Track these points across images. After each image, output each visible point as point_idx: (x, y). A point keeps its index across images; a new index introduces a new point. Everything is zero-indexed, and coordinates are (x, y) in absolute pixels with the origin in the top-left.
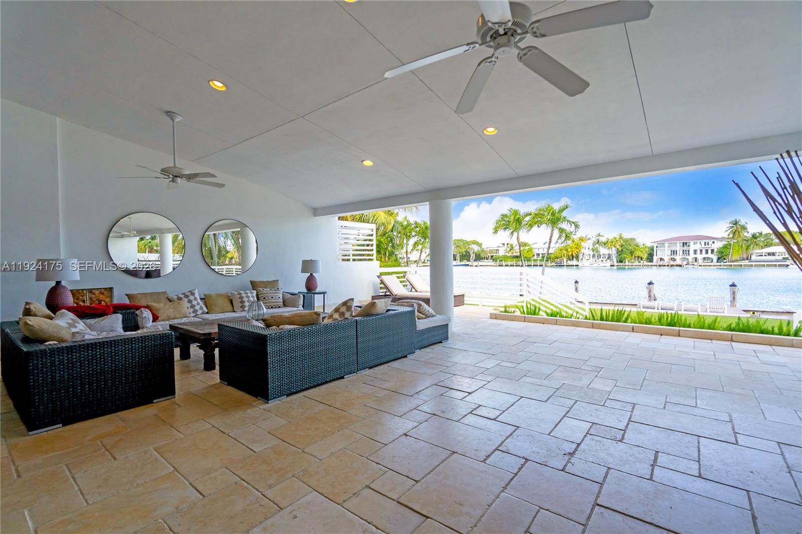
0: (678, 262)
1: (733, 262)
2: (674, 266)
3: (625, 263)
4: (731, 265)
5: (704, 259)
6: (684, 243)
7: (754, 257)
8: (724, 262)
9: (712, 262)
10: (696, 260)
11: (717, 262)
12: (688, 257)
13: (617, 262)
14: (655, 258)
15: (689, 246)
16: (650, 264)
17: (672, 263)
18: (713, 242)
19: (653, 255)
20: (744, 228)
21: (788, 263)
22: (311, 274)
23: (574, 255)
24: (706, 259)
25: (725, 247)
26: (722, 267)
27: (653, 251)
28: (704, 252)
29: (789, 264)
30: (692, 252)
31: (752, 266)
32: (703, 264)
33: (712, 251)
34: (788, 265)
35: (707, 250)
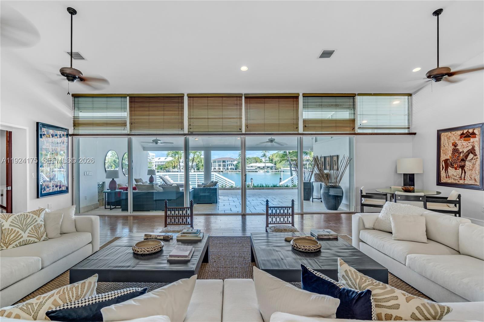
0: (221, 170)
3: (200, 170)
5: (231, 168)
6: (223, 161)
9: (234, 170)
10: (228, 169)
12: (225, 168)
13: (197, 170)
14: (212, 168)
15: (225, 162)
17: (219, 171)
18: (234, 161)
22: (152, 176)
23: (176, 166)
25: (238, 163)
27: (211, 165)
30: (226, 165)
32: (231, 171)
33: (234, 165)
34: (258, 171)
35: (232, 164)
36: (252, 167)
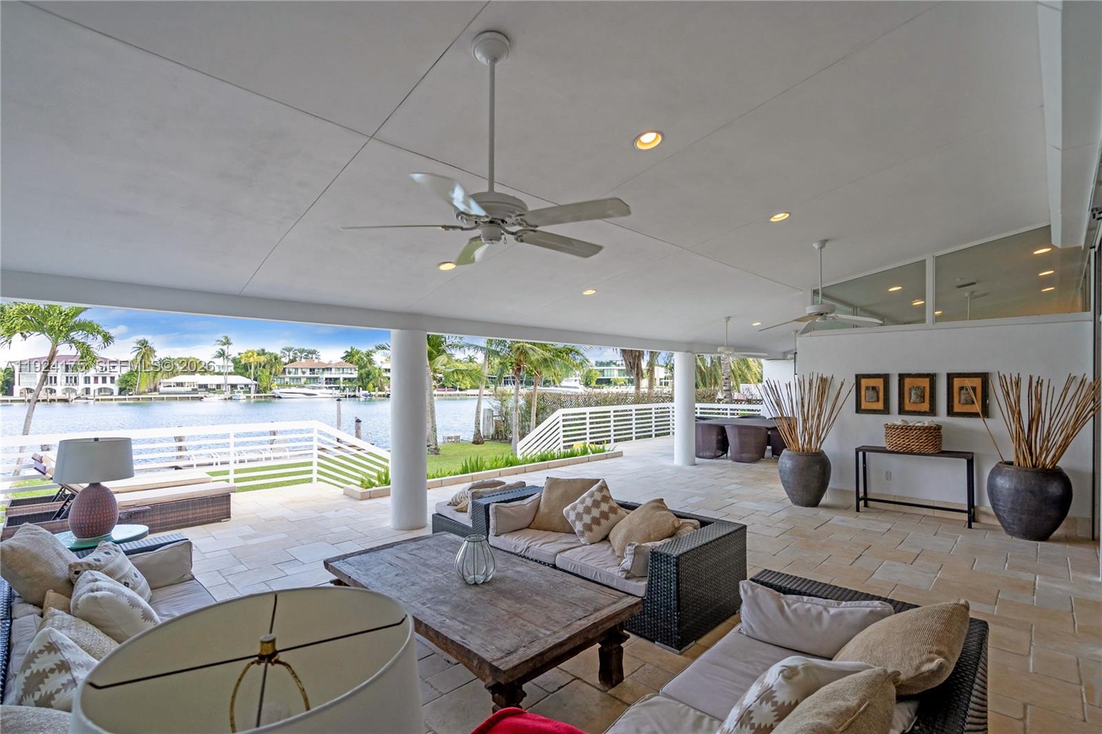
0: (61, 395)
1: (140, 394)
2: (54, 400)
4: (139, 399)
5: (100, 390)
7: (162, 389)
8: (130, 395)
9: (112, 394)
10: (88, 391)
11: (120, 394)
12: (75, 387)
14: (17, 389)
16: (9, 398)
17: (50, 396)
19: (14, 384)
20: (152, 351)
21: (200, 395)
24: (103, 391)
25: (131, 374)
26: (127, 402)
27: (13, 376)
28: (100, 379)
29: (203, 396)
30: (81, 380)
31: (163, 399)
32: (100, 398)
33: (112, 378)
34: (202, 398)
35: (106, 377)
36: (179, 384)
